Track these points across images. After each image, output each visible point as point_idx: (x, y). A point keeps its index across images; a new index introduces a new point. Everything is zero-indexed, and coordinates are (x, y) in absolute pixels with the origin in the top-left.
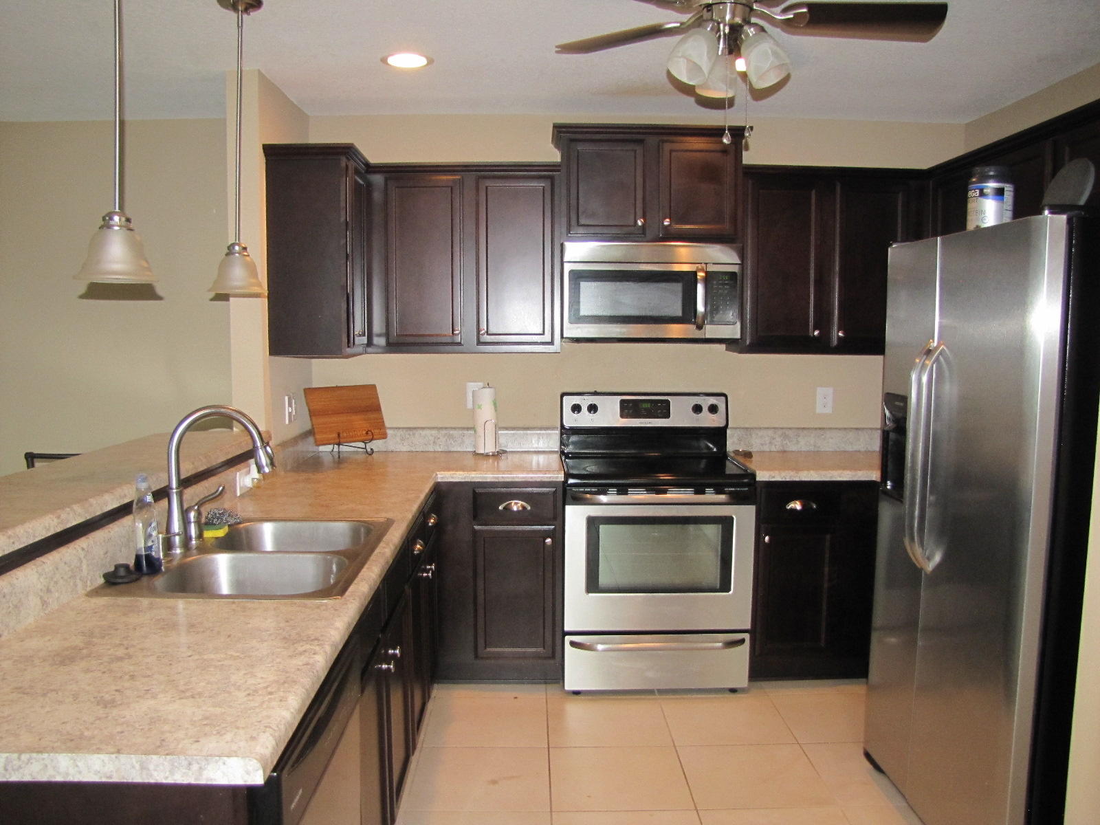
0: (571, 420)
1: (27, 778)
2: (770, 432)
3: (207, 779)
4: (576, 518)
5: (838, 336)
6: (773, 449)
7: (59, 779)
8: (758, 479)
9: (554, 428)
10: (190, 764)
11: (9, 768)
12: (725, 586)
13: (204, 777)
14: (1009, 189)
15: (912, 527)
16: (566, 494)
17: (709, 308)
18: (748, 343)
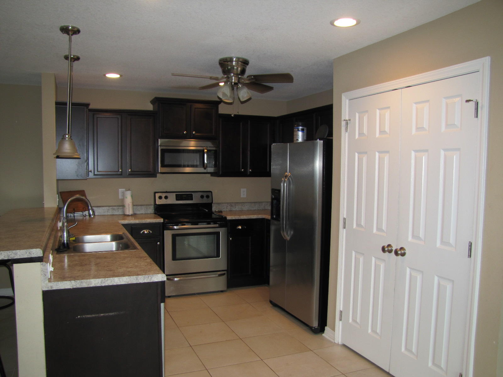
0: (158, 202)
1: (107, 285)
2: (226, 204)
3: (153, 280)
4: (168, 235)
5: (250, 171)
6: (227, 210)
7: (115, 284)
8: (228, 219)
9: (151, 205)
10: (149, 277)
11: (102, 282)
12: (218, 256)
13: (152, 280)
14: (305, 129)
15: (283, 227)
16: (163, 227)
17: (208, 162)
18: (221, 173)
